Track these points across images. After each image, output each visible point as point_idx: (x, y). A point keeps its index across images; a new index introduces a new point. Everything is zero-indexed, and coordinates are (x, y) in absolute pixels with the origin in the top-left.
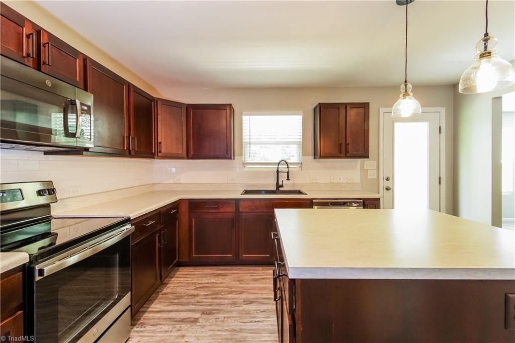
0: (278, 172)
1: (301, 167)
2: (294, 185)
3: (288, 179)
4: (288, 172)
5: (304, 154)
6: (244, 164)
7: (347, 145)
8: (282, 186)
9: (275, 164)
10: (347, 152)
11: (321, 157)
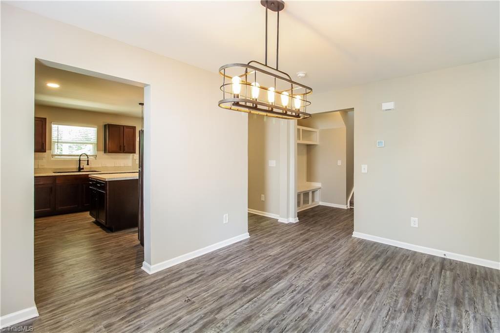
0: (80, 160)
1: (95, 158)
2: (91, 168)
3: (88, 164)
4: (88, 161)
5: (98, 150)
6: (53, 156)
7: (124, 146)
8: (83, 169)
9: (77, 156)
10: (124, 150)
11: (109, 152)
